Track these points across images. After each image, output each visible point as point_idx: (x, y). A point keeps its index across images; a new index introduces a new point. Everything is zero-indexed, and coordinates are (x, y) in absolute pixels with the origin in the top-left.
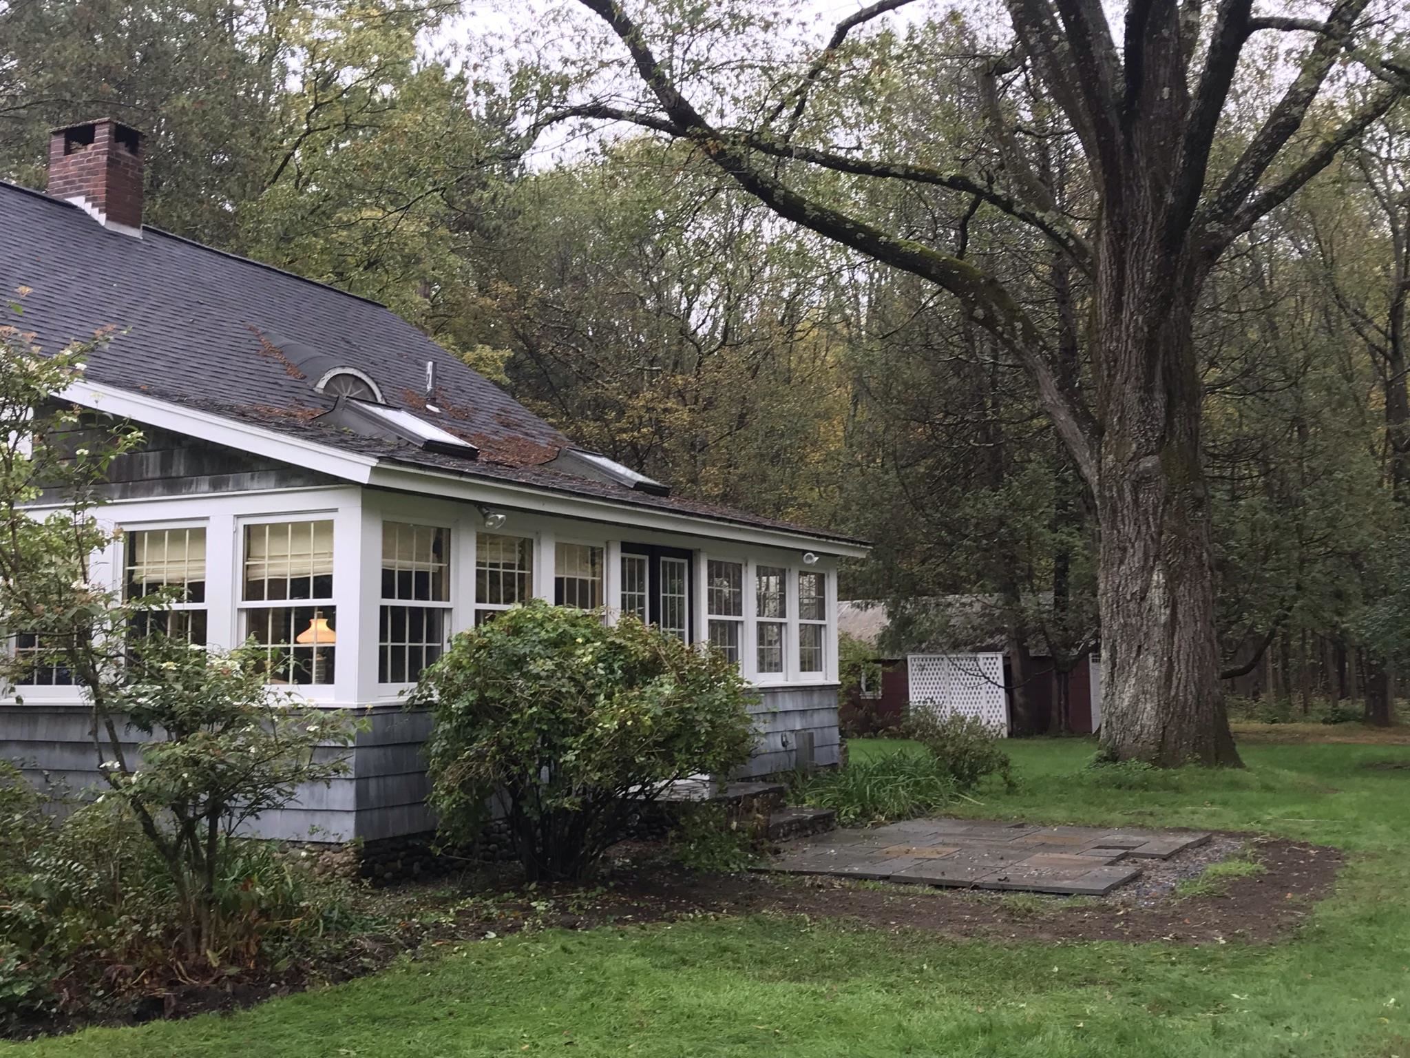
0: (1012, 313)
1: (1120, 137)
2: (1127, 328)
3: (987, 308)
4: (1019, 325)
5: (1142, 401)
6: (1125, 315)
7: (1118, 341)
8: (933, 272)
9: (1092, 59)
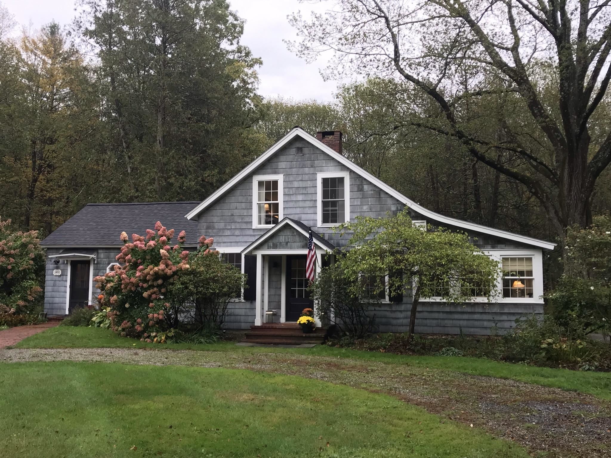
0: (543, 191)
1: (575, 144)
2: (574, 197)
3: (536, 189)
4: (545, 194)
5: (581, 218)
6: (573, 193)
7: (570, 200)
8: (519, 178)
9: (570, 123)
